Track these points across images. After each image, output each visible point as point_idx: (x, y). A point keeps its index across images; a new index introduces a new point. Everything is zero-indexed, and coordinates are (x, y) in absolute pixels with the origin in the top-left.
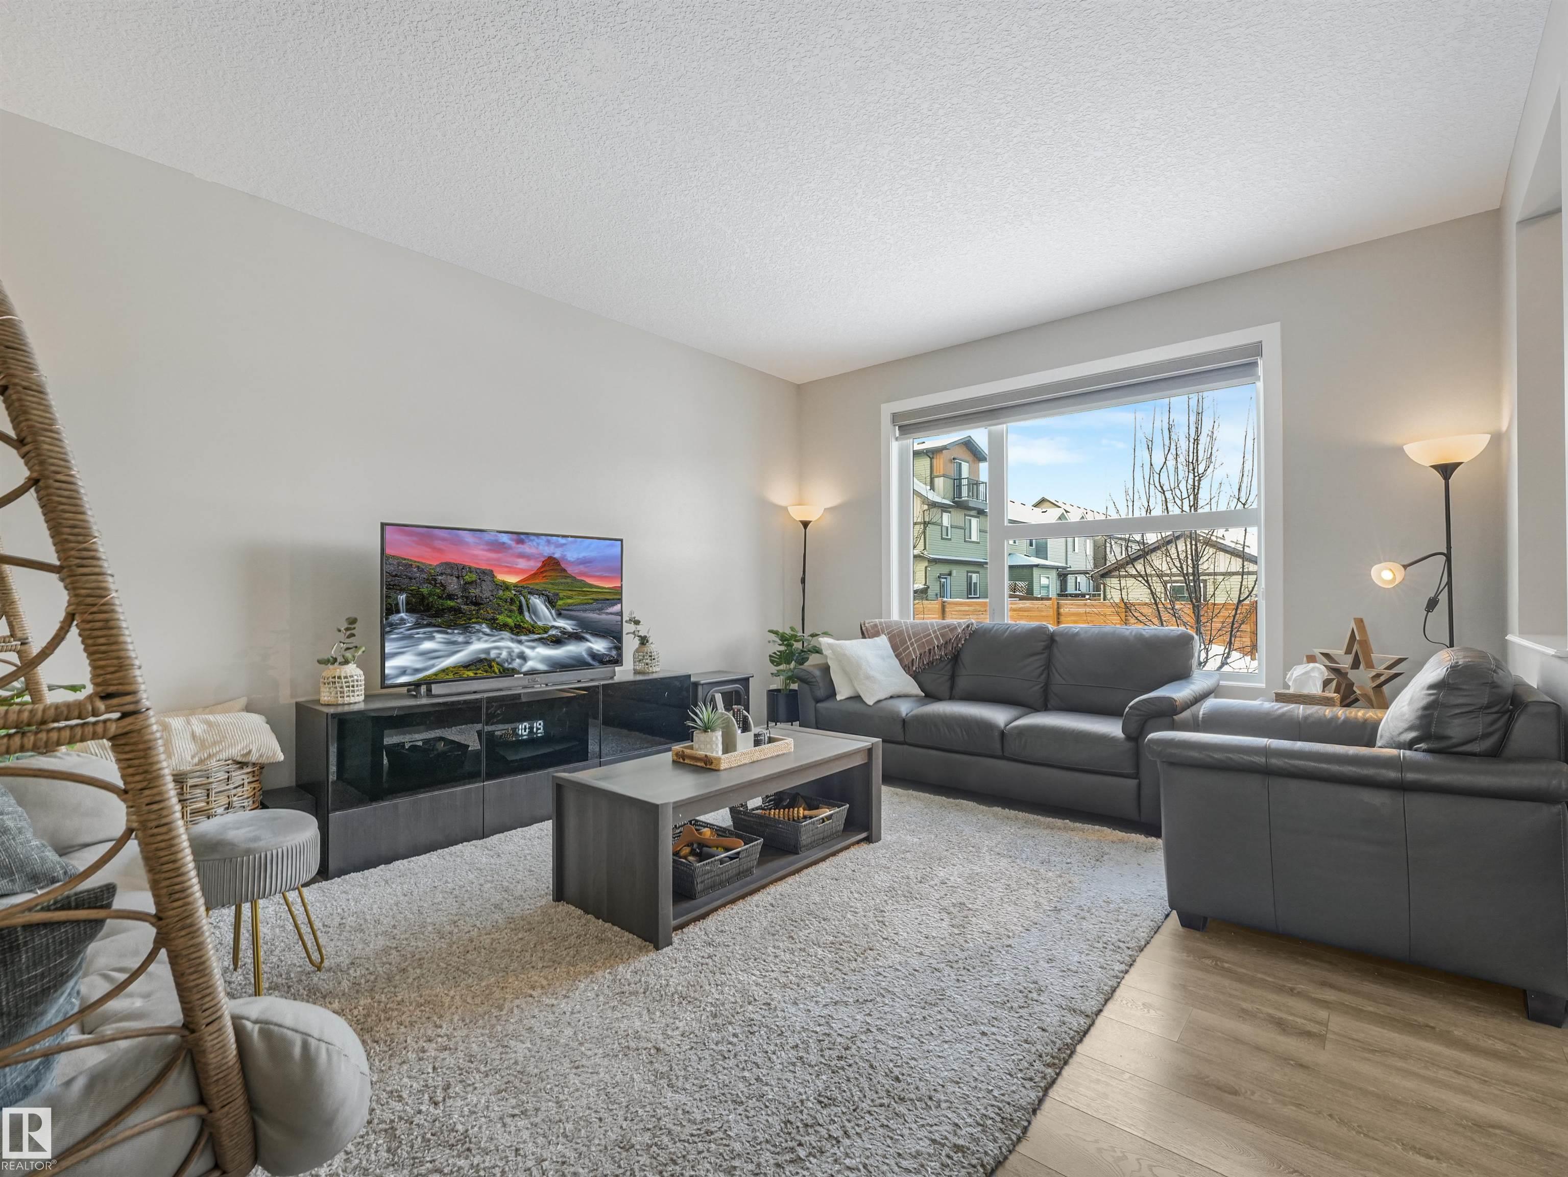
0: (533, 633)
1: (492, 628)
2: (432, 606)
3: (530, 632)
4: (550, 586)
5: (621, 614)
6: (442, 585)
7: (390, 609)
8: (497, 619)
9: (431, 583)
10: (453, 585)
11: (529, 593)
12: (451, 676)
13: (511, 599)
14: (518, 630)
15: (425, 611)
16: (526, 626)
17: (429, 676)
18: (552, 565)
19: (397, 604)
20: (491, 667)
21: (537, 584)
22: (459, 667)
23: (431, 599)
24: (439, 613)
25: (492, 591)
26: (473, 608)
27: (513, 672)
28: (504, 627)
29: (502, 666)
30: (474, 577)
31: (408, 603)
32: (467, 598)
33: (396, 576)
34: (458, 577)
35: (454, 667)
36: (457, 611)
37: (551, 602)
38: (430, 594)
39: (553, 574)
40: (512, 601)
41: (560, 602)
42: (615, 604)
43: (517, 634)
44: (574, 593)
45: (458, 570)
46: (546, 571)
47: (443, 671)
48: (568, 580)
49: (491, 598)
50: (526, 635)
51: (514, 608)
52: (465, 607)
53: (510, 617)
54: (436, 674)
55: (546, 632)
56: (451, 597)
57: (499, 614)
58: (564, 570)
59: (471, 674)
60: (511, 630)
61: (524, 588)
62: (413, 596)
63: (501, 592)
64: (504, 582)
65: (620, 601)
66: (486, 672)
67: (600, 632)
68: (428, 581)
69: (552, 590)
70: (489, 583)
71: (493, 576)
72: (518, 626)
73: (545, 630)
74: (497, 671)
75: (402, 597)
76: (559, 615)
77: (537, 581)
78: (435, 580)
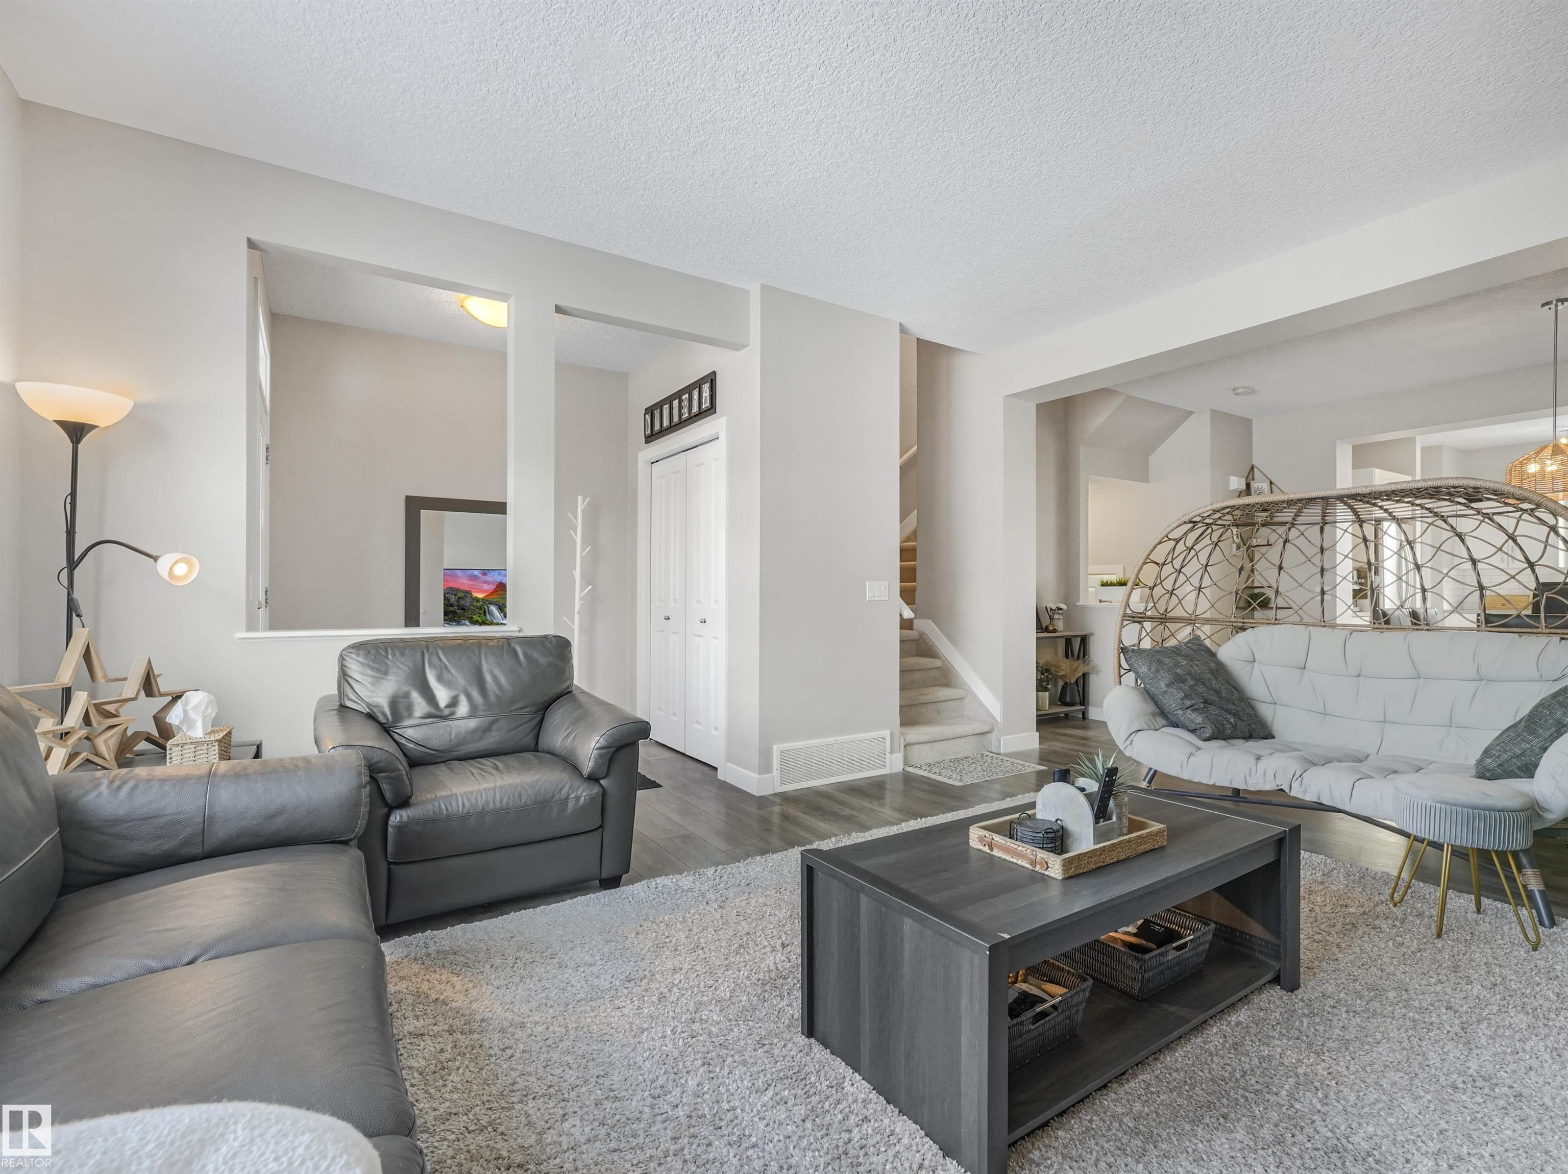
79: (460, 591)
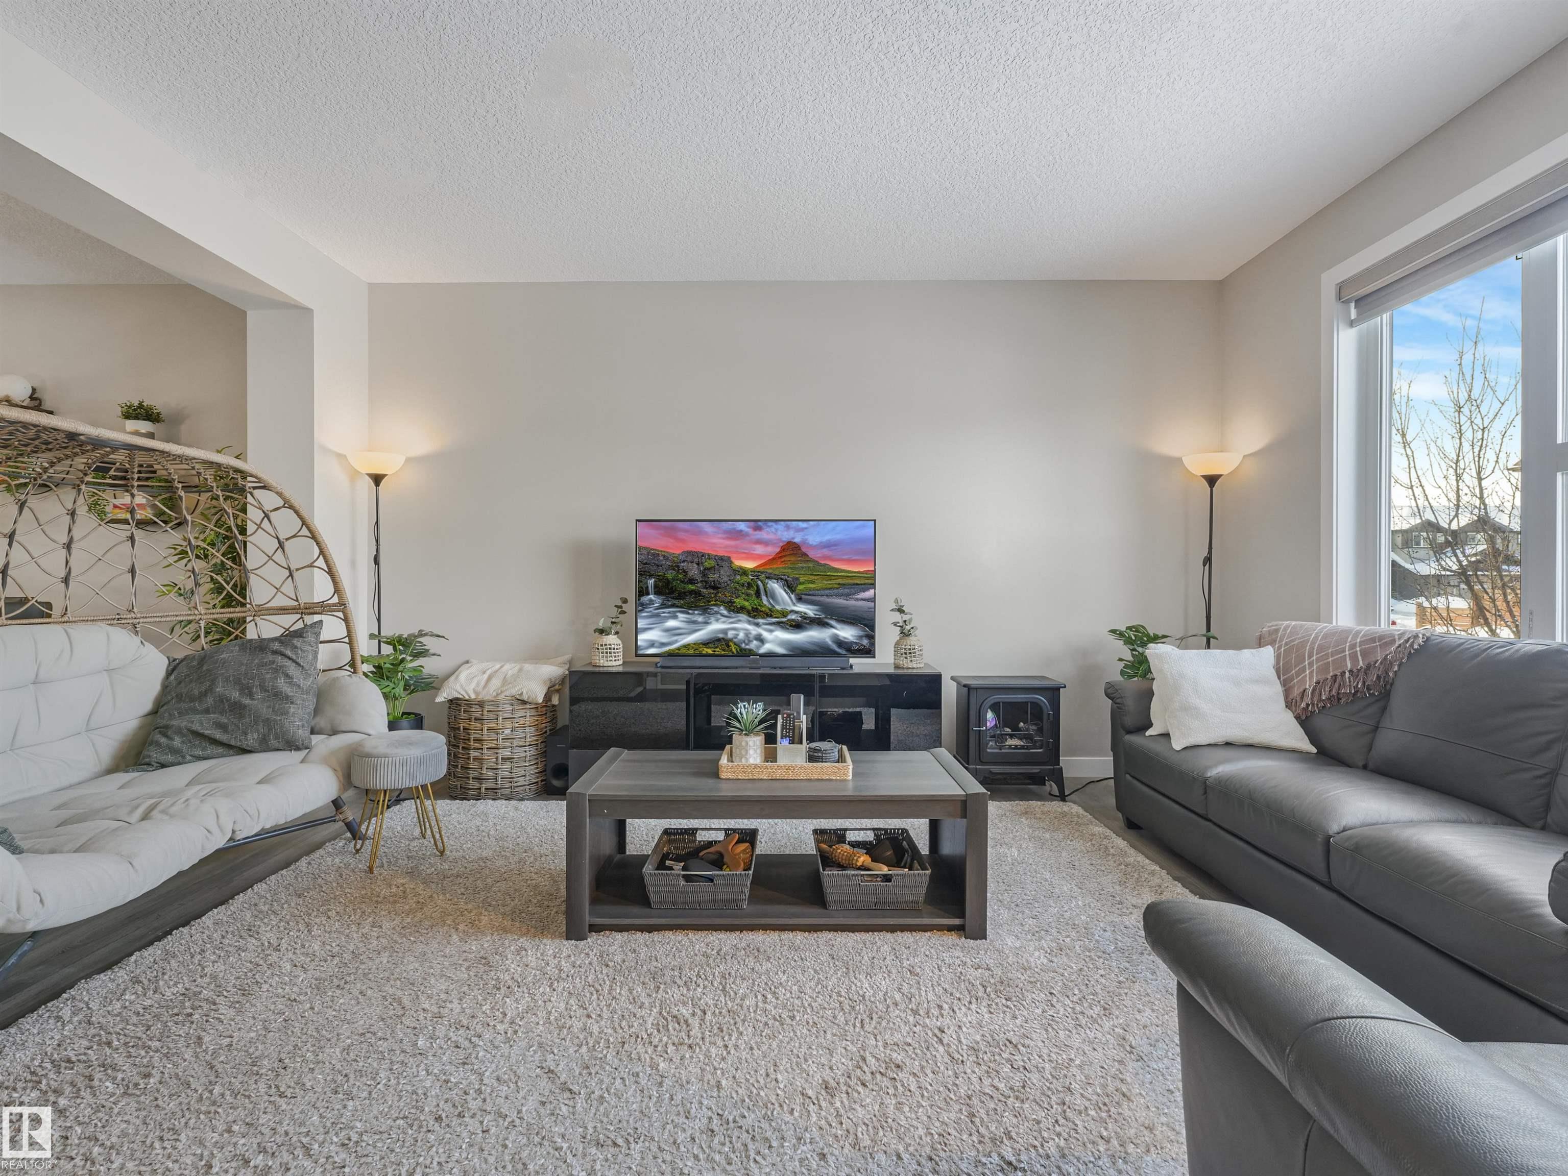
0: (771, 616)
1: (729, 610)
3: (767, 615)
4: (790, 571)
5: (873, 600)
6: (684, 571)
7: (642, 592)
10: (694, 571)
11: (768, 578)
12: (691, 652)
13: (749, 584)
14: (755, 613)
15: (669, 593)
16: (763, 609)
17: (673, 650)
18: (791, 550)
19: (647, 587)
20: (728, 646)
22: (700, 644)
24: (681, 595)
25: (729, 576)
26: (712, 591)
27: (750, 653)
28: (741, 610)
30: (712, 563)
31: (656, 586)
32: (706, 582)
33: (646, 564)
34: (698, 564)
36: (697, 594)
37: (790, 587)
39: (793, 558)
40: (749, 585)
41: (801, 587)
42: (868, 589)
43: (754, 617)
44: (816, 577)
45: (698, 557)
46: (785, 556)
47: (686, 646)
48: (811, 565)
50: (763, 618)
54: (679, 649)
55: (785, 616)
56: (692, 581)
57: (737, 597)
58: (805, 555)
59: (710, 651)
60: (749, 613)
61: (762, 573)
62: (660, 580)
63: (738, 577)
64: (741, 568)
65: (873, 585)
66: (724, 650)
67: (850, 618)
68: (672, 568)
69: (791, 574)
70: (726, 569)
71: (731, 562)
72: (755, 610)
73: (784, 614)
74: (734, 650)
75: (651, 582)
76: (800, 599)
77: (775, 566)
78: (678, 567)
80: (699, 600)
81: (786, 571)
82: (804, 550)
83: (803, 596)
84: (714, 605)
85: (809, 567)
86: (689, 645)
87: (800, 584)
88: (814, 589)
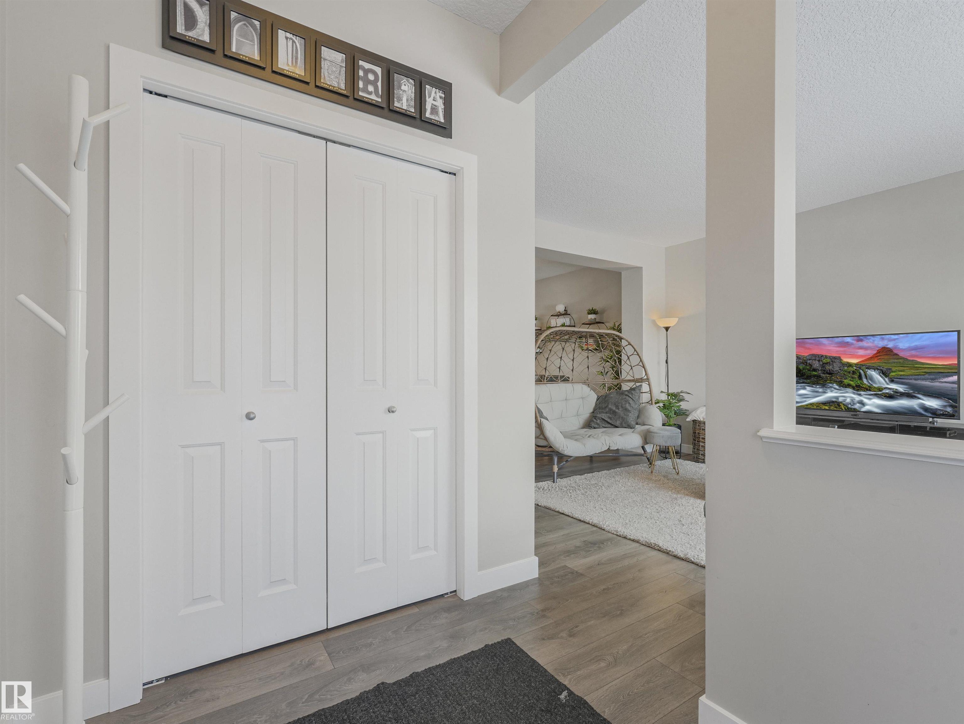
0: (870, 390)
1: (840, 386)
2: (805, 374)
3: (867, 390)
4: (884, 364)
6: (810, 365)
8: (843, 382)
9: (804, 364)
10: (816, 365)
12: (815, 407)
14: (858, 388)
15: (800, 376)
16: (864, 386)
18: (885, 352)
20: (839, 406)
21: (873, 363)
22: (820, 403)
23: (804, 371)
24: (809, 377)
25: (840, 367)
26: (828, 375)
28: (849, 386)
29: (847, 406)
30: (828, 360)
32: (824, 370)
34: (819, 361)
35: (817, 403)
36: (818, 377)
37: (884, 373)
38: (804, 369)
40: (854, 373)
43: (858, 390)
45: (819, 358)
47: (811, 404)
48: (900, 361)
49: (839, 371)
50: (865, 391)
51: (856, 376)
52: (823, 375)
53: (852, 381)
54: (807, 405)
55: (880, 391)
56: (815, 370)
57: (846, 379)
58: (897, 354)
59: (827, 408)
60: (853, 388)
61: (863, 366)
63: (846, 368)
64: (848, 363)
66: (836, 408)
69: (885, 367)
71: (841, 360)
73: (880, 389)
74: (843, 408)
76: (892, 381)
77: (873, 362)
78: (806, 362)
79: (826, 357)
80: (820, 380)
81: (881, 364)
82: (895, 352)
83: (895, 380)
84: (828, 383)
85: (900, 362)
86: (813, 403)
87: (893, 372)
88: (903, 375)
